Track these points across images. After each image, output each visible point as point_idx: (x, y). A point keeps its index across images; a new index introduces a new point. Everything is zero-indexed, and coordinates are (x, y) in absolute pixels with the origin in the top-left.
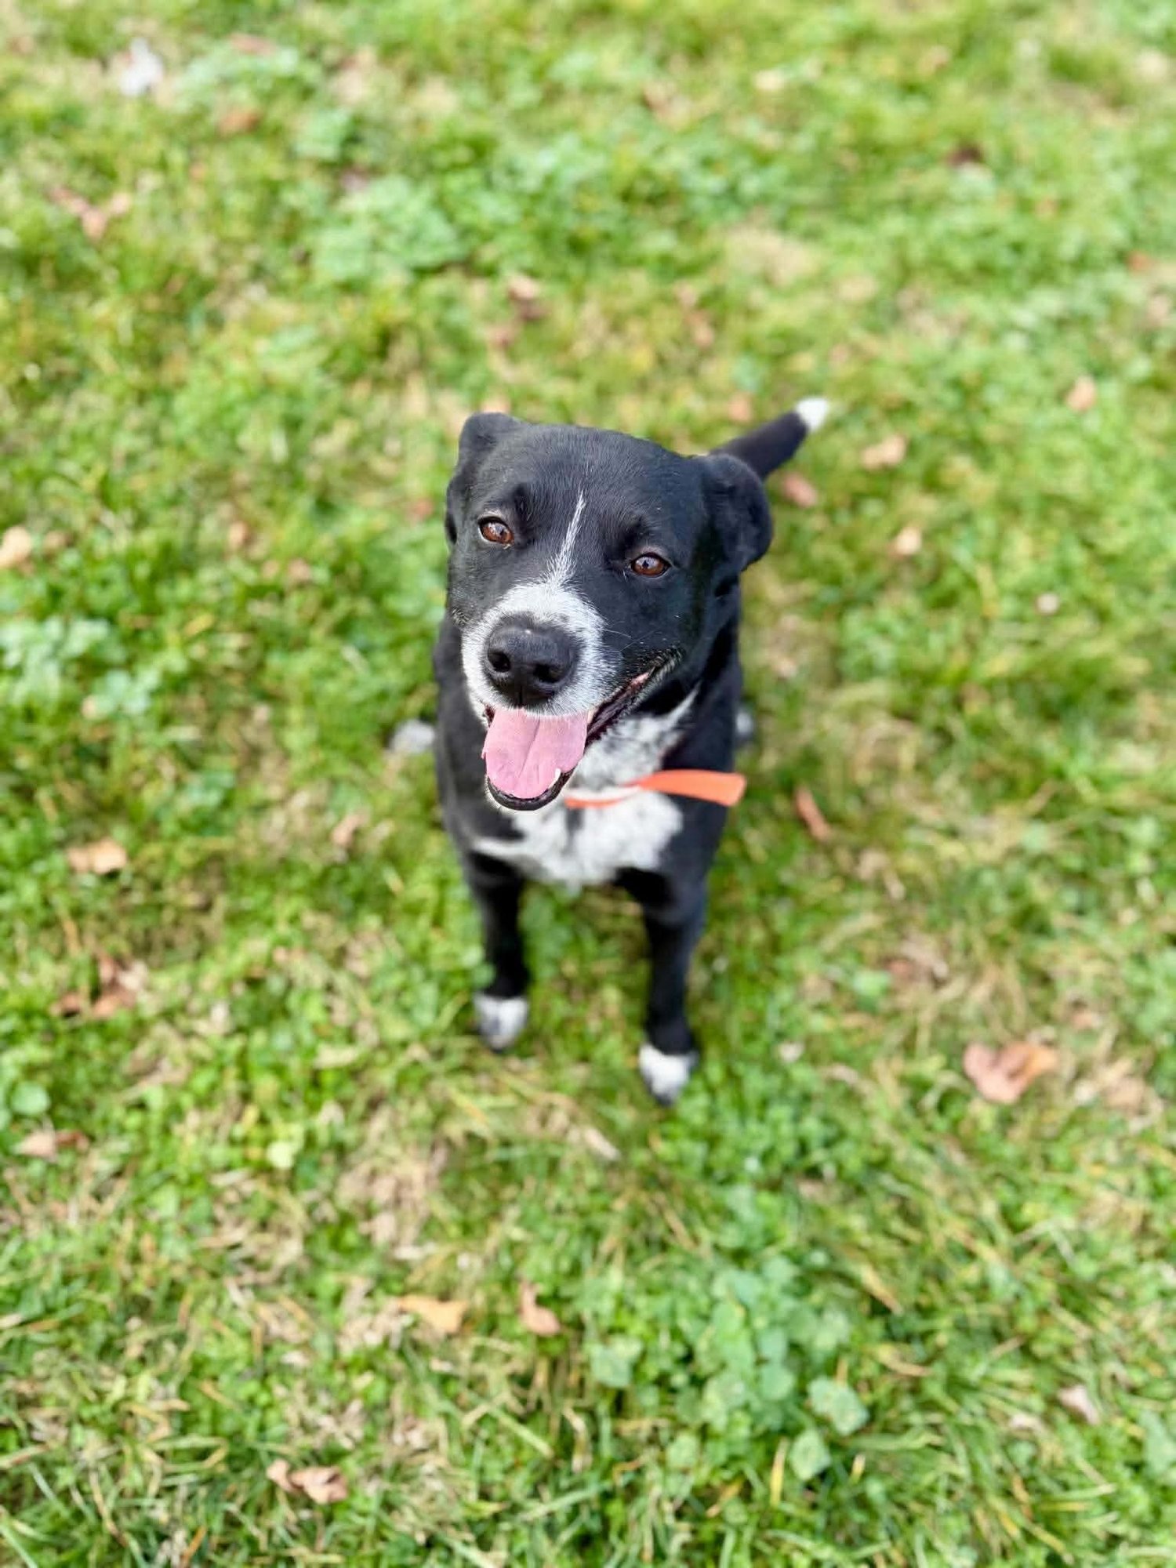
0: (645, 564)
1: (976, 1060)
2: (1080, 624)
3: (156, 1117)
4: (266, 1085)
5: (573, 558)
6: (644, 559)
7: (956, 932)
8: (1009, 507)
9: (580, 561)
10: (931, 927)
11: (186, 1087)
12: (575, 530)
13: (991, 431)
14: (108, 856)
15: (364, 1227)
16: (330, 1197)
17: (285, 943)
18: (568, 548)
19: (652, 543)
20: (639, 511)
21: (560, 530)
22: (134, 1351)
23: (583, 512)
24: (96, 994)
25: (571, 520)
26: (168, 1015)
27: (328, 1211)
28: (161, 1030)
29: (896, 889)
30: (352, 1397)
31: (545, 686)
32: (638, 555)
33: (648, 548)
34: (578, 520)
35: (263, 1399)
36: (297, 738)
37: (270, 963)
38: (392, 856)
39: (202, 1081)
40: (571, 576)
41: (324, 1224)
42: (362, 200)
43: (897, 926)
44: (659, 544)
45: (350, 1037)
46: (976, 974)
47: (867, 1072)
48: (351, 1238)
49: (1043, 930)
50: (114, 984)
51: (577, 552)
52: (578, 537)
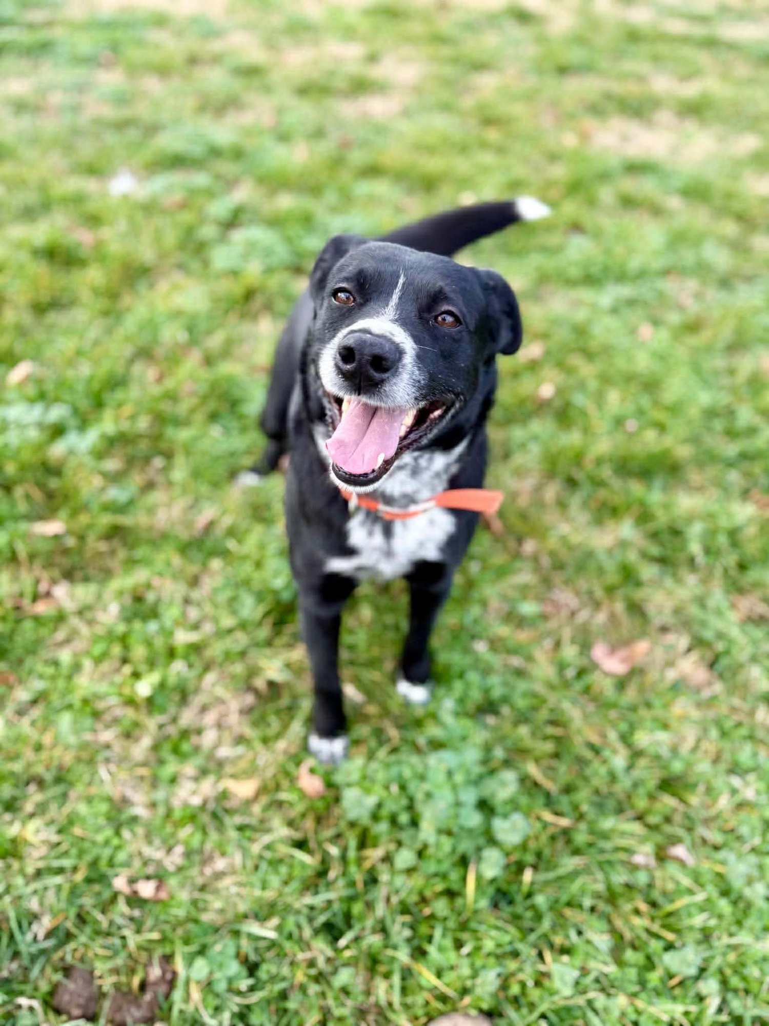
0: (444, 320)
1: (599, 652)
2: (650, 435)
3: (65, 670)
4: (139, 652)
5: (397, 309)
6: (443, 316)
7: (583, 584)
8: (606, 380)
9: (402, 312)
10: (567, 582)
11: (88, 653)
12: (399, 293)
13: (594, 345)
14: (53, 527)
15: (194, 739)
16: (174, 720)
17: (160, 574)
18: (394, 304)
19: (449, 304)
20: (440, 283)
21: (388, 294)
22: (29, 807)
23: (404, 284)
24: (35, 598)
25: (396, 288)
26: (80, 613)
27: (172, 730)
28: (75, 621)
29: (546, 561)
30: (177, 843)
31: (377, 376)
32: (439, 312)
33: (445, 307)
34: (400, 288)
35: (115, 841)
36: (179, 474)
37: (148, 586)
38: (231, 532)
39: (98, 650)
40: (396, 318)
41: (167, 738)
42: (239, 236)
43: (547, 582)
44: (453, 305)
45: (196, 627)
46: (597, 605)
47: (530, 659)
48: (185, 747)
49: (638, 584)
50: (48, 594)
51: (399, 306)
52: (400, 298)
